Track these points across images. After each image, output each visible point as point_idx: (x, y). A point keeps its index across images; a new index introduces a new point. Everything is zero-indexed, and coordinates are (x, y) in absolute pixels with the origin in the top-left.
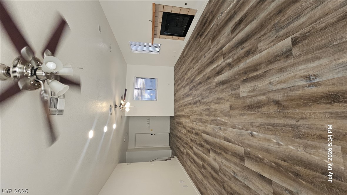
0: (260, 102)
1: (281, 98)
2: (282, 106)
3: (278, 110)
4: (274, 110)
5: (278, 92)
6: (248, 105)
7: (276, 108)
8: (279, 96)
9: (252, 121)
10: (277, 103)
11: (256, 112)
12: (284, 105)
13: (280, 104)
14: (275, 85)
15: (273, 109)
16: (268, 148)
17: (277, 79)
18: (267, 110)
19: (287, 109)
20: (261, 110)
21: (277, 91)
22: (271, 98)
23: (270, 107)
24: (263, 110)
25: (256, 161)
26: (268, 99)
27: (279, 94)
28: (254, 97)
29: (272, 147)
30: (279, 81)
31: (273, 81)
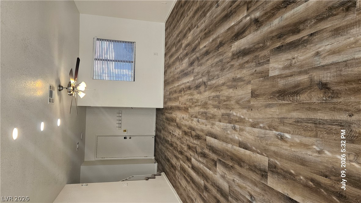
0: (297, 86)
1: (330, 78)
2: (331, 91)
3: (325, 99)
4: (319, 98)
5: (328, 69)
6: (280, 91)
7: (322, 96)
8: (329, 75)
9: (283, 116)
10: (324, 86)
11: (290, 101)
12: (333, 90)
13: (329, 89)
14: (325, 57)
15: (316, 97)
16: (304, 158)
17: (328, 47)
18: (308, 98)
19: (338, 96)
20: (298, 98)
21: (326, 67)
22: (316, 78)
23: (313, 94)
24: (301, 98)
25: (285, 177)
26: (311, 79)
27: (329, 71)
28: (290, 76)
29: (310, 156)
30: (331, 50)
31: (322, 51)
